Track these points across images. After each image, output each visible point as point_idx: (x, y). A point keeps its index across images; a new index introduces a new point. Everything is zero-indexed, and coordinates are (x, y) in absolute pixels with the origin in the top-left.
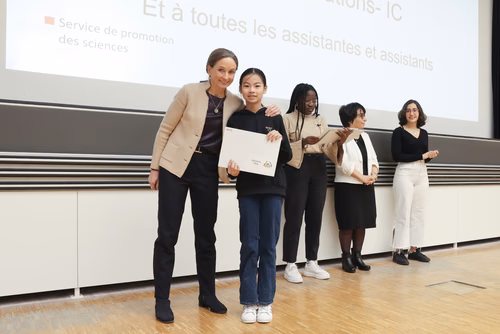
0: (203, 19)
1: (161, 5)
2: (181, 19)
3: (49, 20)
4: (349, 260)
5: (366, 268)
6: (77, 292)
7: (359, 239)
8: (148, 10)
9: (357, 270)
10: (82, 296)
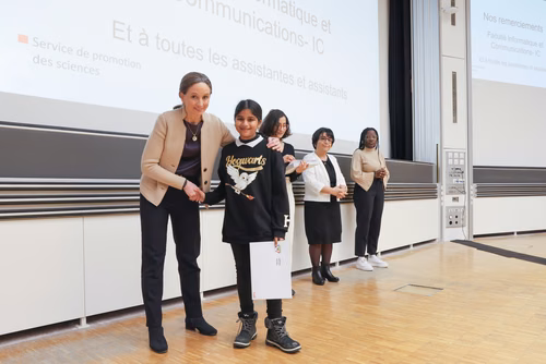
0: (166, 46)
1: (129, 30)
2: (147, 44)
3: (23, 39)
4: (319, 273)
5: (334, 280)
6: (84, 321)
7: (327, 252)
8: (118, 34)
9: (327, 281)
10: (88, 326)
